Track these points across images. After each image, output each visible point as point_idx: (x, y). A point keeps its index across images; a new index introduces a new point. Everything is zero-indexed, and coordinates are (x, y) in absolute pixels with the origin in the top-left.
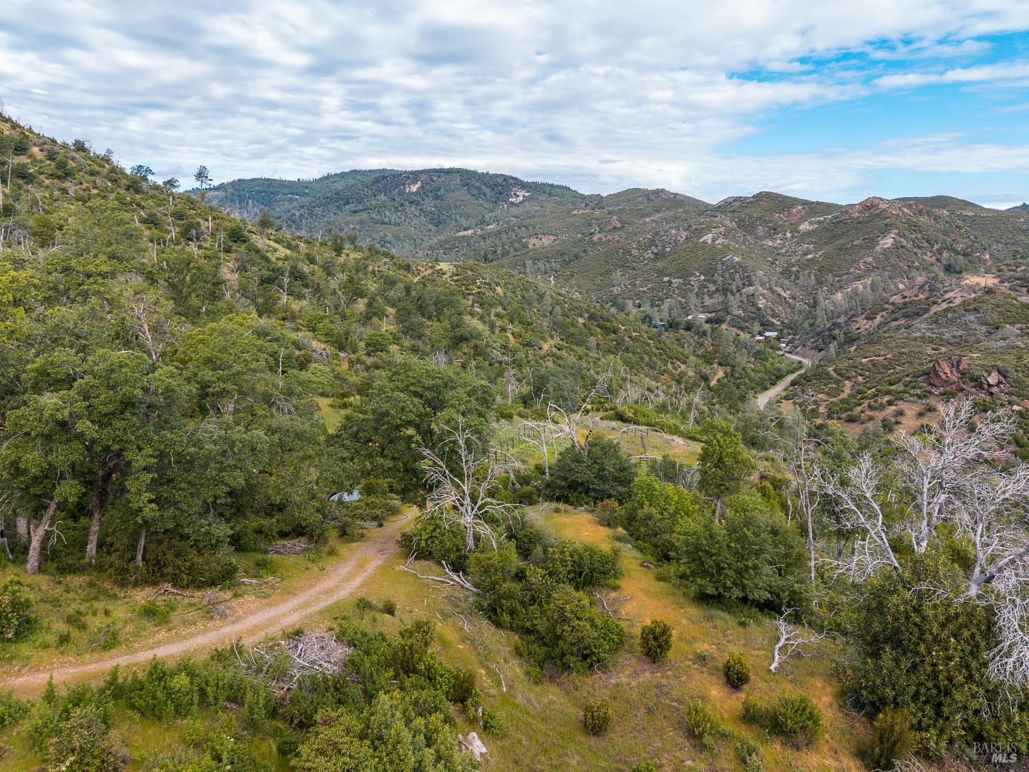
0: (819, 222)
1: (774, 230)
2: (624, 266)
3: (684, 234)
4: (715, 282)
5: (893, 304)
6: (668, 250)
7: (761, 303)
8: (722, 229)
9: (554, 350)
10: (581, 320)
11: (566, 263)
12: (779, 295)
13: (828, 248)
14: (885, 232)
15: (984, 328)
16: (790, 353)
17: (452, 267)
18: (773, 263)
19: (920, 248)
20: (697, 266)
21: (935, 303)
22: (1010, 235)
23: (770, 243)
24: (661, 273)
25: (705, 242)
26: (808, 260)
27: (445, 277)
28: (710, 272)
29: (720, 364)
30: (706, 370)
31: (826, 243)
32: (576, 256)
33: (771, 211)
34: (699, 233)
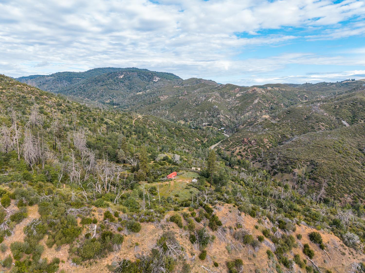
0: (242, 94)
1: (230, 96)
2: (188, 107)
3: (204, 98)
4: (211, 114)
5: (248, 122)
6: (200, 103)
7: (221, 120)
8: (214, 97)
9: (166, 139)
10: (173, 129)
11: (171, 106)
12: (227, 117)
13: (242, 102)
14: (256, 98)
15: (262, 129)
16: (226, 134)
17: (142, 117)
18: (227, 107)
19: (265, 103)
20: (206, 109)
21: (255, 122)
22: (293, 97)
23: (228, 100)
24: (197, 110)
25: (209, 101)
26: (236, 106)
27: (140, 119)
28: (209, 111)
29: (207, 138)
30: (203, 139)
31: (242, 101)
32: (174, 104)
33: (230, 90)
34: (208, 98)
